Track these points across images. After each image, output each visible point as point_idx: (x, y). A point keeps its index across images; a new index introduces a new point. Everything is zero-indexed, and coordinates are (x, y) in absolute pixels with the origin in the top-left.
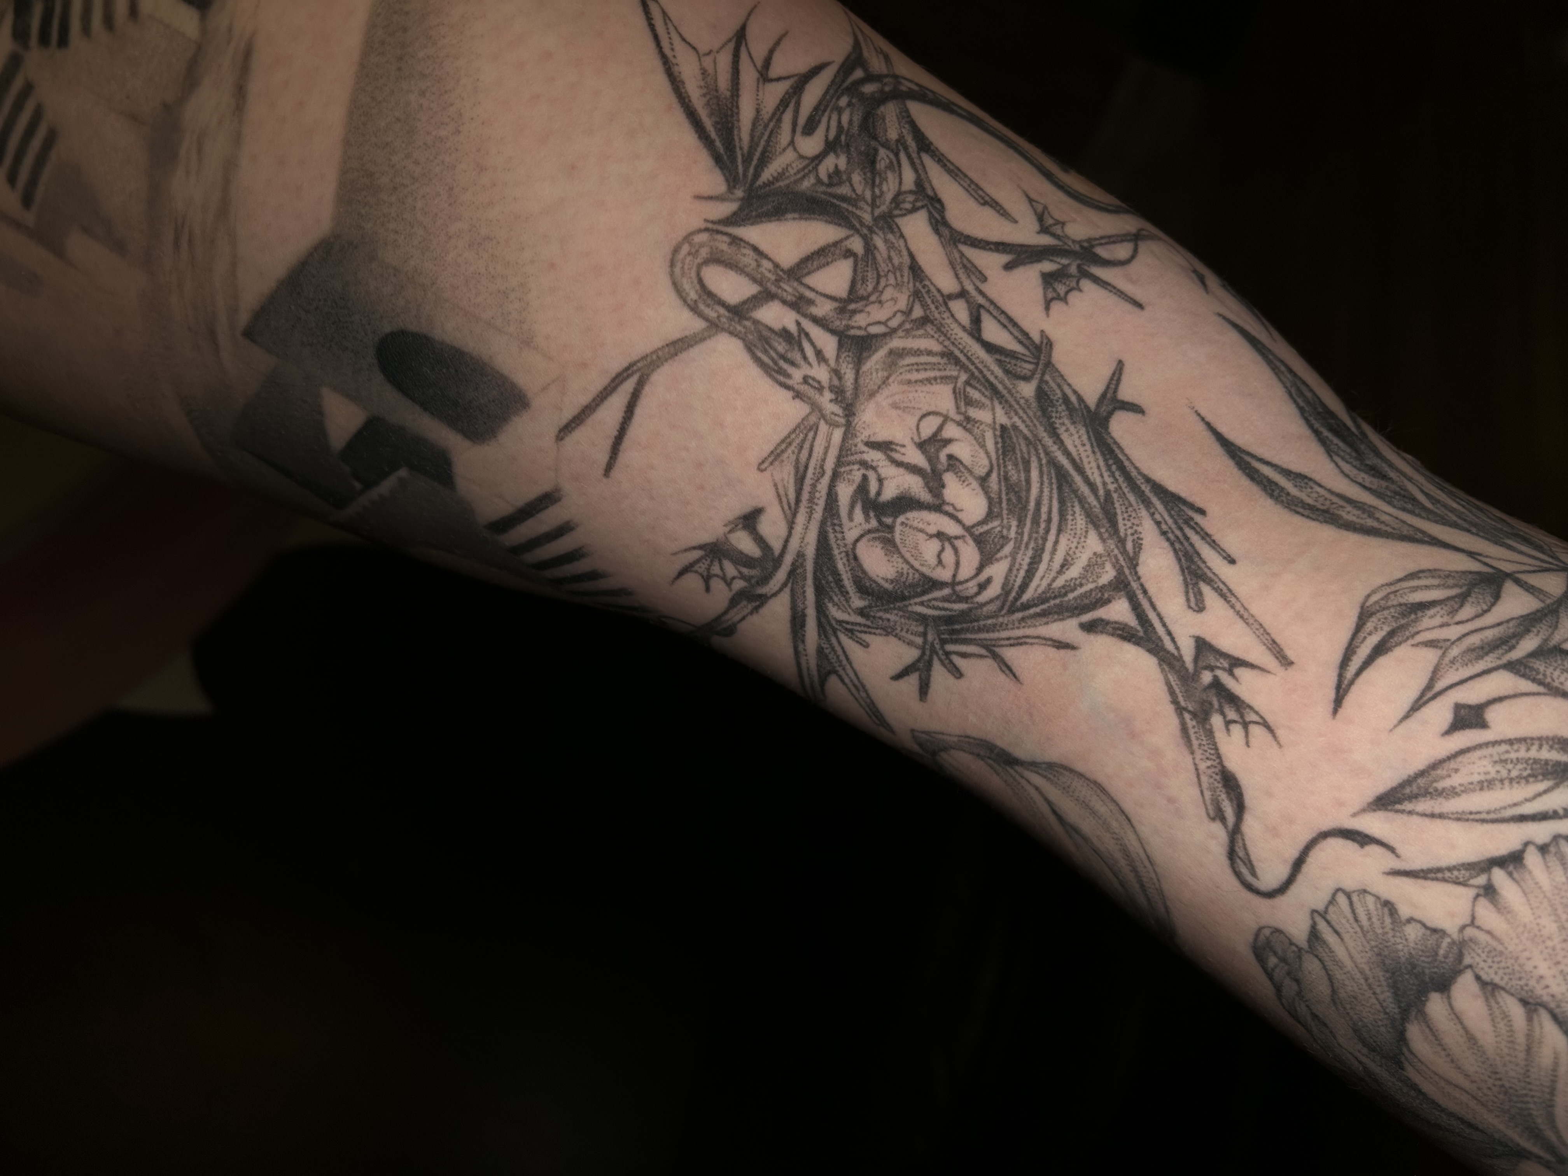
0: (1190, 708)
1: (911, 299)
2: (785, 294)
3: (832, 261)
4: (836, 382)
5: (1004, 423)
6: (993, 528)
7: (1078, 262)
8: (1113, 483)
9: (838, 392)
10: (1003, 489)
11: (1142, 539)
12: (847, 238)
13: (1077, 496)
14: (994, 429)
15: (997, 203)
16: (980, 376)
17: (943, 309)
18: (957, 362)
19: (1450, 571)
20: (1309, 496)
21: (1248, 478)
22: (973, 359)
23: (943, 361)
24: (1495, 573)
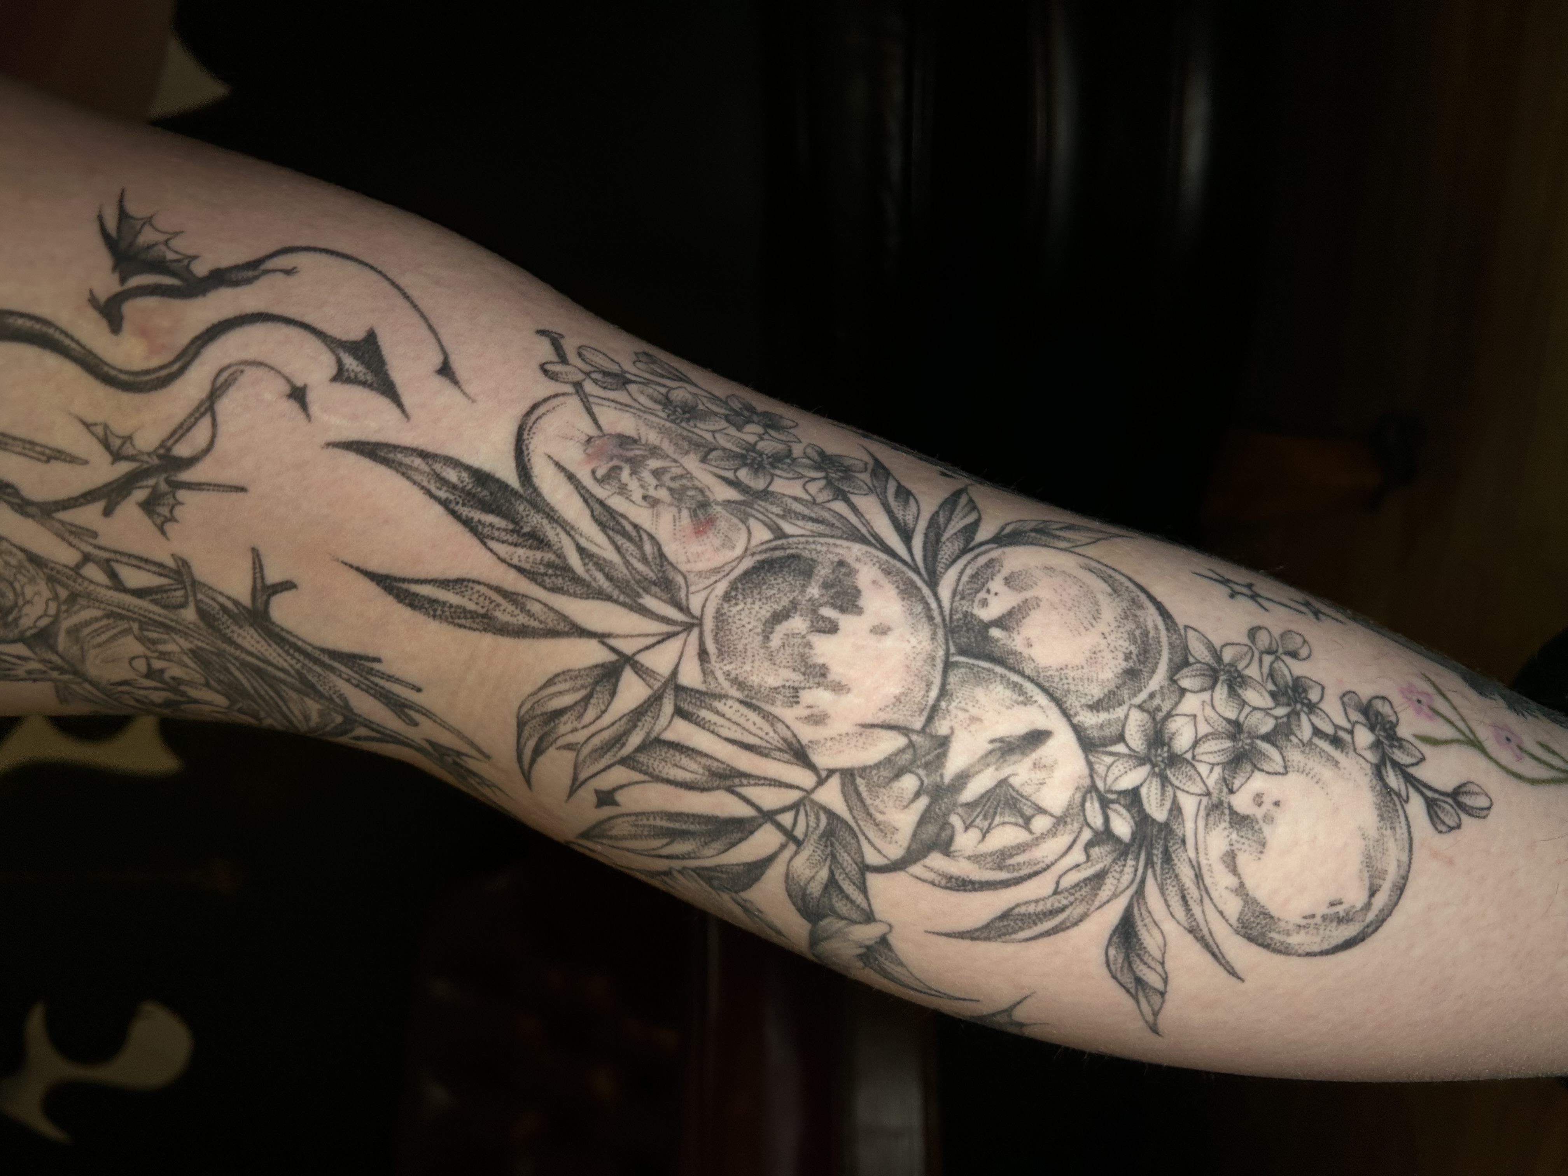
1: (50, 585)
4: (50, 665)
5: (189, 648)
8: (297, 663)
9: (59, 669)
11: (343, 694)
16: (147, 620)
17: (80, 580)
18: (122, 617)
19: (579, 670)
20: (470, 600)
21: (409, 609)
22: (131, 608)
23: (111, 621)
24: (617, 661)
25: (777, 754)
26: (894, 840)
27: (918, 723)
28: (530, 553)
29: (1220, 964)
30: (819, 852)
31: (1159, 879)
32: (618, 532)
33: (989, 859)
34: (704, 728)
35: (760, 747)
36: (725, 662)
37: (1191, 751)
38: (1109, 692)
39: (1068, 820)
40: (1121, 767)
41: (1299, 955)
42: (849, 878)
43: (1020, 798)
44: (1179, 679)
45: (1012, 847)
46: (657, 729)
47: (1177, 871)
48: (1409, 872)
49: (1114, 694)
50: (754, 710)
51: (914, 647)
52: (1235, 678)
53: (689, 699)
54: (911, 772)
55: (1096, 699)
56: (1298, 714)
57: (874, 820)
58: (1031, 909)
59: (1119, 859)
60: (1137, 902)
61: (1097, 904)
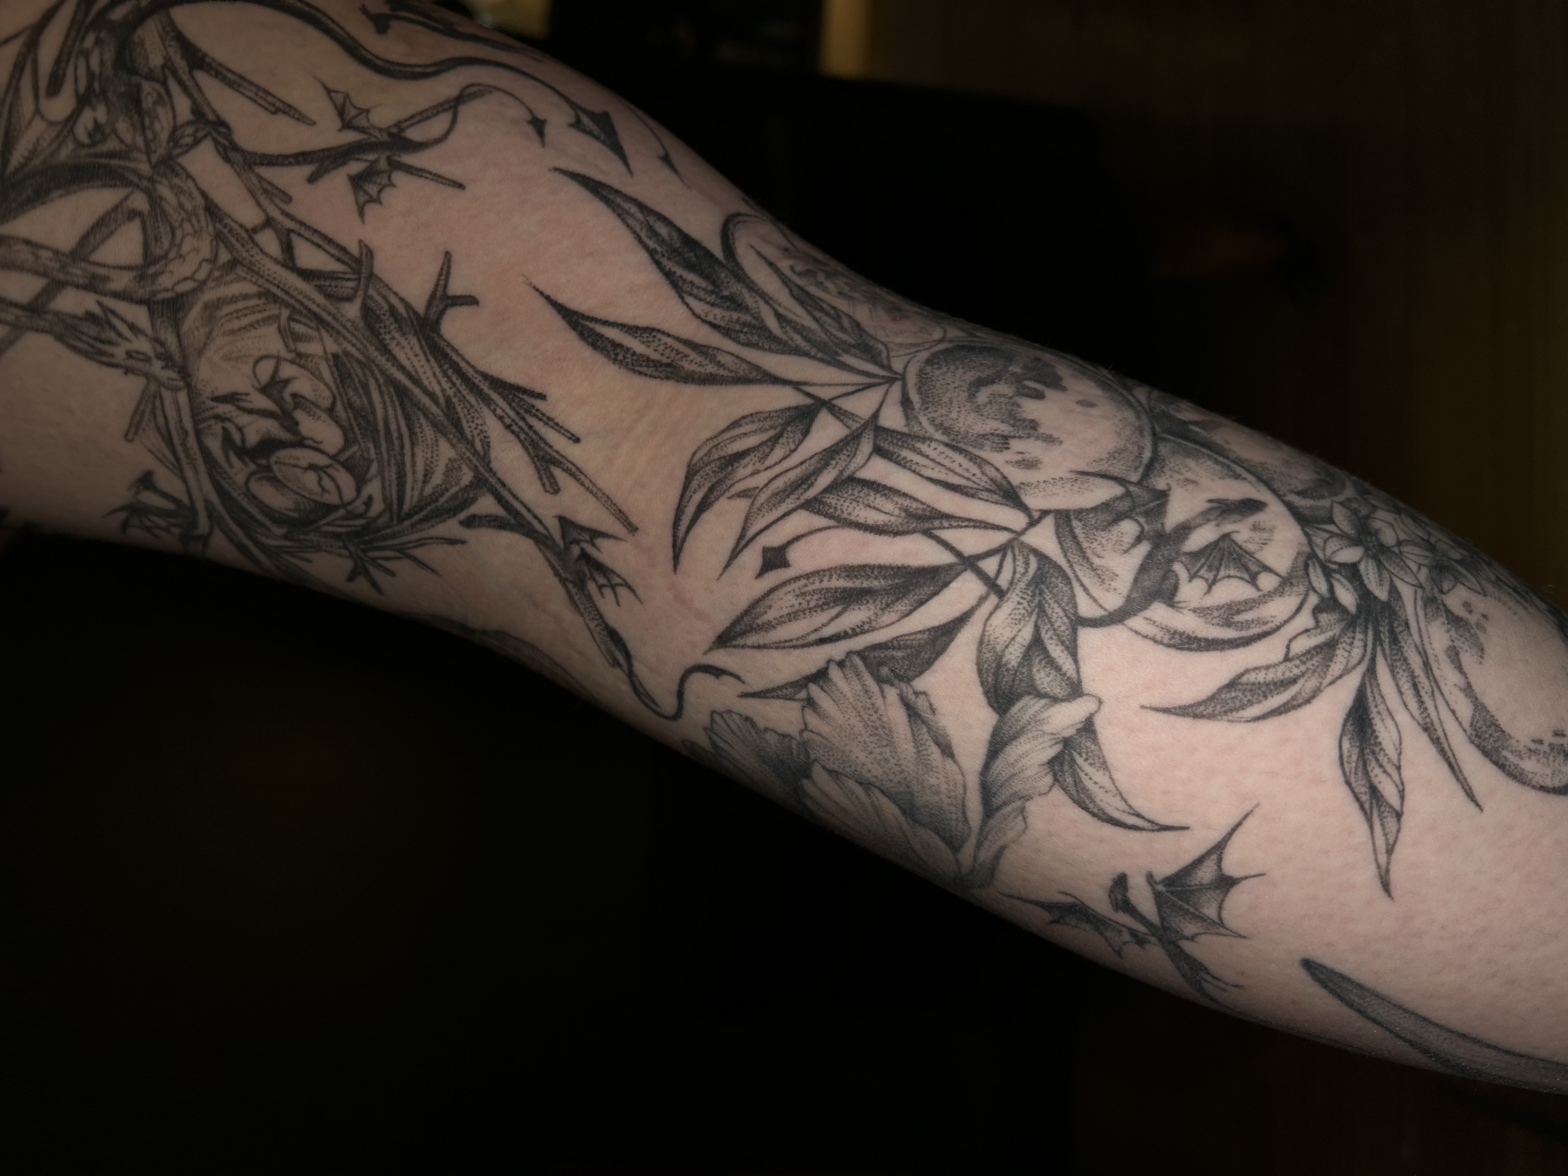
0: (570, 578)
1: (214, 243)
2: (76, 279)
3: (116, 229)
4: (160, 349)
5: (334, 351)
6: (354, 453)
7: (388, 153)
8: (451, 388)
9: (167, 359)
10: (351, 415)
11: (488, 437)
12: (127, 198)
13: (419, 409)
14: (327, 360)
15: (290, 106)
16: (301, 308)
17: (250, 245)
18: (275, 299)
19: (770, 412)
20: (656, 350)
21: (590, 348)
22: (291, 291)
24: (812, 404)
25: (985, 495)
26: (1112, 587)
27: (1134, 477)
28: (727, 313)
29: (1458, 779)
30: (1025, 604)
31: (1389, 660)
32: (816, 309)
33: (1216, 613)
34: (905, 467)
35: (966, 487)
36: (930, 410)
37: (1397, 548)
39: (1294, 581)
40: (1336, 544)
42: (1058, 635)
43: (1244, 554)
45: (1240, 603)
46: (852, 467)
47: (1406, 654)
50: (961, 453)
51: (1121, 421)
53: (890, 439)
54: (1131, 518)
57: (1092, 564)
58: (1261, 677)
59: (1348, 630)
60: (1370, 681)
61: (1329, 678)
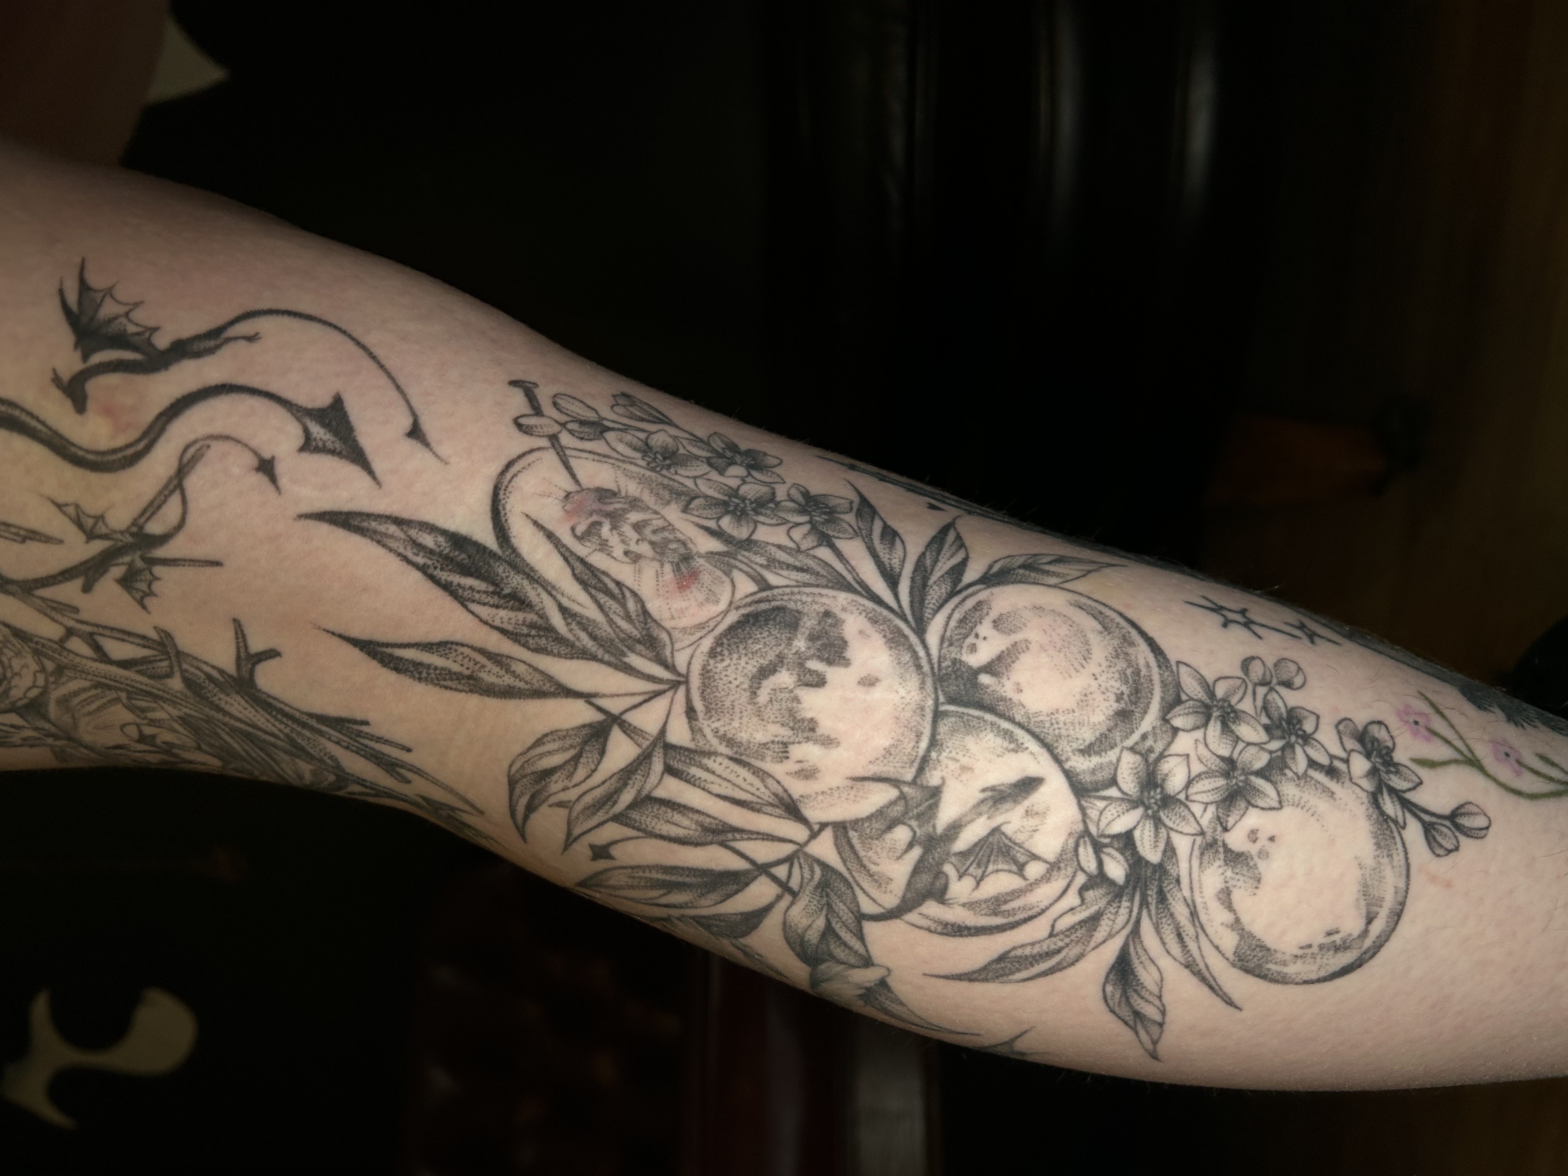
1: (36, 658)
5: (178, 715)
8: (286, 728)
11: (334, 755)
14: (176, 721)
15: (35, 532)
16: (134, 689)
17: (65, 653)
18: (109, 687)
19: (567, 730)
20: (455, 662)
21: (394, 672)
22: (118, 678)
23: (99, 691)
24: (605, 720)
25: (769, 809)
26: (888, 889)
27: (909, 775)
28: (512, 614)
29: (1218, 995)
30: (815, 903)
32: (600, 590)
33: (984, 906)
34: (694, 785)
35: (752, 802)
36: (713, 719)
37: (1184, 792)
38: (1101, 735)
39: (1062, 865)
40: (1114, 811)
41: (1297, 984)
42: (846, 926)
43: (1014, 846)
44: (1171, 718)
45: (1007, 894)
46: (648, 787)
47: (1172, 910)
48: (1406, 897)
49: (1106, 737)
50: (744, 766)
51: (902, 698)
52: (1228, 713)
53: (678, 757)
54: (904, 824)
55: (1087, 743)
56: (1292, 747)
57: (868, 871)
58: (1028, 951)
59: (1114, 901)
60: (1133, 941)
61: (1092, 944)
